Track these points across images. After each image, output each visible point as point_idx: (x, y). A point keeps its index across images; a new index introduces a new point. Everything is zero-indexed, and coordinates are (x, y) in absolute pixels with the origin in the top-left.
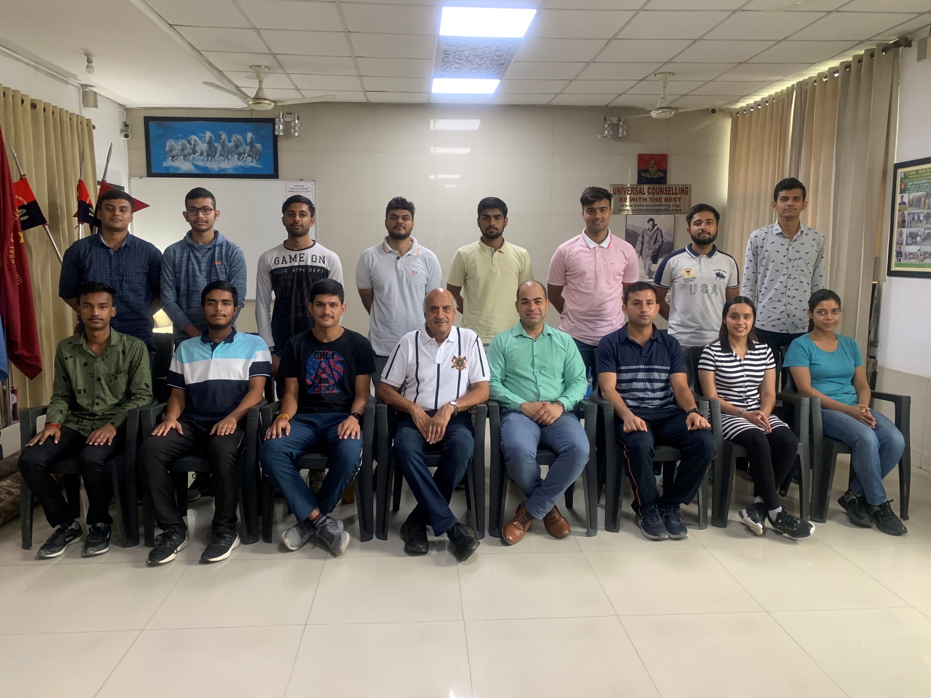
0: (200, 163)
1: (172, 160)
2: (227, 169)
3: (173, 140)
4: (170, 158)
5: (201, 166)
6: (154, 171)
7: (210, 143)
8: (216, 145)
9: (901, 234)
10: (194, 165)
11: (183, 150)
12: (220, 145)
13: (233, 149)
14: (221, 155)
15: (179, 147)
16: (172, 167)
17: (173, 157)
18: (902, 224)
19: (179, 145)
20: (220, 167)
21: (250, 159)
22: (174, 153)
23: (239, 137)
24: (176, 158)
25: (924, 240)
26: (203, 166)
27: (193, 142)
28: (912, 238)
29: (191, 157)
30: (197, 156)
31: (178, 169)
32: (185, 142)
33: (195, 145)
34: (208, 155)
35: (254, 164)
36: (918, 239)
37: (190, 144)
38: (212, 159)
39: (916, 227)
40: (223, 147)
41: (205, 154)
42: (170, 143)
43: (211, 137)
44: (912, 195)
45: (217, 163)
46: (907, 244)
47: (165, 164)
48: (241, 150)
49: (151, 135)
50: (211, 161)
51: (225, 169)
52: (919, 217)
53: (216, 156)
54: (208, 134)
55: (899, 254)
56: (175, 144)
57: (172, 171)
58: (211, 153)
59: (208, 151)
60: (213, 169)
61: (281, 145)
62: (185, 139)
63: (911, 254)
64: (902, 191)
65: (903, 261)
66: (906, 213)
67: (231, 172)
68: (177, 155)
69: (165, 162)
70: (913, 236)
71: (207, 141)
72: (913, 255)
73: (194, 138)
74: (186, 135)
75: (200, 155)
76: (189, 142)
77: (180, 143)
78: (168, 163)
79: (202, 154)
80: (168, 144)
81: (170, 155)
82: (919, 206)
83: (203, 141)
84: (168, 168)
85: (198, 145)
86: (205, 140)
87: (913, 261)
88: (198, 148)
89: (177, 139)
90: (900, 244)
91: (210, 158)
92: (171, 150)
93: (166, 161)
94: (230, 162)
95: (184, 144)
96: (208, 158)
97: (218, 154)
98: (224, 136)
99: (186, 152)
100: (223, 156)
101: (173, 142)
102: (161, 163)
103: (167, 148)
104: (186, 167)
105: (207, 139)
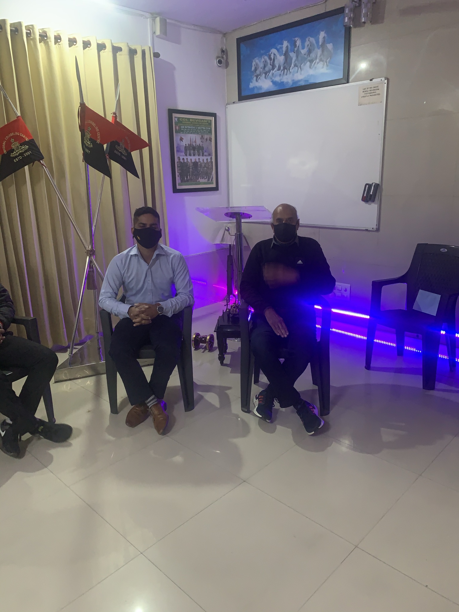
0: (277, 79)
1: (257, 81)
2: (299, 81)
3: (257, 58)
4: (255, 78)
5: (278, 82)
6: (244, 94)
7: (286, 55)
10: (272, 81)
11: (265, 67)
12: (295, 54)
13: (306, 56)
14: (295, 65)
15: (261, 65)
16: (256, 87)
17: (257, 76)
19: (262, 62)
20: (293, 80)
22: (258, 72)
23: (312, 39)
24: (259, 77)
26: (280, 82)
27: (272, 57)
30: (275, 71)
31: (260, 88)
34: (285, 68)
35: (324, 70)
37: (270, 59)
38: (287, 72)
40: (297, 57)
41: (282, 68)
43: (287, 46)
45: (291, 75)
47: (251, 85)
48: (313, 55)
49: (242, 57)
50: (286, 75)
53: (291, 68)
54: (285, 44)
56: (259, 63)
57: (256, 92)
58: (287, 65)
59: (284, 63)
60: (287, 83)
62: (266, 55)
67: (302, 83)
68: (260, 75)
69: (251, 84)
71: (284, 52)
73: (274, 51)
74: (267, 50)
75: (278, 70)
77: (263, 60)
78: (254, 84)
79: (279, 69)
80: (254, 63)
81: (255, 74)
84: (253, 88)
85: (277, 59)
86: (283, 51)
89: (261, 56)
91: (286, 70)
92: (256, 69)
93: (252, 82)
94: (302, 72)
95: (266, 61)
96: (284, 71)
97: (292, 65)
98: (298, 43)
99: (267, 69)
100: (297, 66)
101: (257, 61)
102: (249, 85)
103: (253, 68)
104: (265, 84)
105: (284, 49)
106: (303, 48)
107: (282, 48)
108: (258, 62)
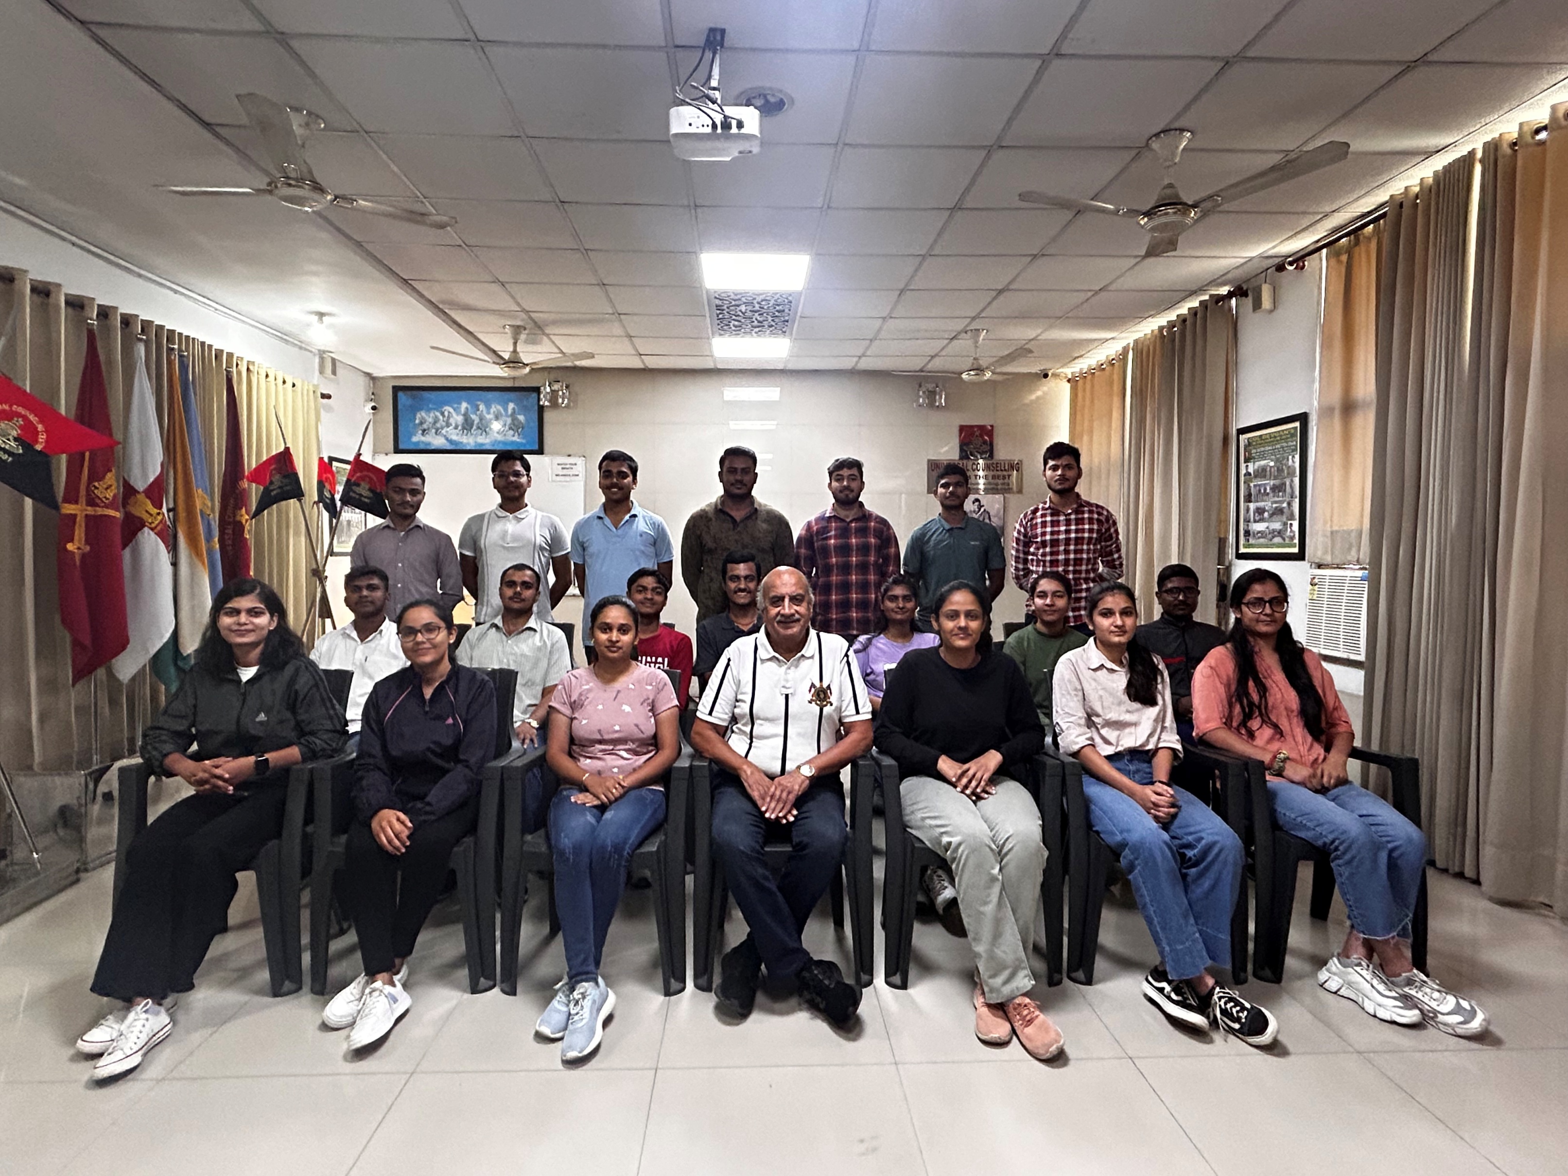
0: (454, 438)
1: (423, 435)
3: (424, 411)
4: (420, 432)
5: (454, 441)
6: (401, 447)
7: (466, 415)
8: (473, 417)
9: (1248, 510)
10: (447, 439)
11: (435, 422)
12: (478, 418)
13: (492, 422)
14: (478, 428)
15: (431, 420)
16: (422, 442)
17: (424, 431)
18: (1248, 499)
19: (431, 417)
20: (476, 442)
21: (511, 432)
22: (425, 426)
23: (500, 408)
24: (427, 432)
25: (1271, 516)
26: (456, 441)
27: (446, 414)
28: (1260, 514)
29: (444, 432)
30: (451, 430)
31: (429, 444)
32: (438, 414)
33: (449, 417)
34: (464, 428)
35: (516, 438)
36: (1266, 515)
37: (443, 416)
38: (467, 433)
39: (1263, 501)
40: (481, 419)
41: (460, 427)
42: (421, 415)
43: (467, 408)
44: (1257, 464)
45: (473, 437)
46: (1255, 521)
47: (415, 439)
48: (501, 422)
49: (400, 407)
50: (465, 435)
51: (482, 444)
52: (1265, 489)
53: (473, 430)
54: (464, 405)
55: (1247, 533)
57: (422, 447)
58: (467, 425)
59: (463, 424)
60: (469, 444)
61: (548, 416)
62: (438, 411)
63: (1259, 532)
64: (1247, 461)
65: (1251, 541)
66: (1252, 485)
68: (428, 429)
69: (413, 437)
70: (1260, 511)
71: (463, 413)
72: (1262, 534)
73: (448, 409)
74: (439, 406)
75: (454, 429)
76: (443, 414)
77: (432, 415)
78: (417, 438)
79: (456, 428)
80: (418, 416)
81: (421, 428)
82: (1264, 477)
83: (458, 413)
84: (418, 443)
85: (452, 417)
86: (461, 411)
87: (1262, 540)
88: (452, 421)
89: (429, 410)
90: (1247, 521)
91: (465, 431)
92: (421, 423)
93: (414, 435)
94: (488, 436)
95: (436, 417)
96: (463, 432)
97: (474, 427)
98: (482, 407)
99: (438, 425)
100: (481, 430)
101: (423, 414)
102: (410, 438)
103: (417, 421)
104: (438, 442)
105: (463, 410)
106: (489, 413)
107: (459, 408)
108: (426, 417)
